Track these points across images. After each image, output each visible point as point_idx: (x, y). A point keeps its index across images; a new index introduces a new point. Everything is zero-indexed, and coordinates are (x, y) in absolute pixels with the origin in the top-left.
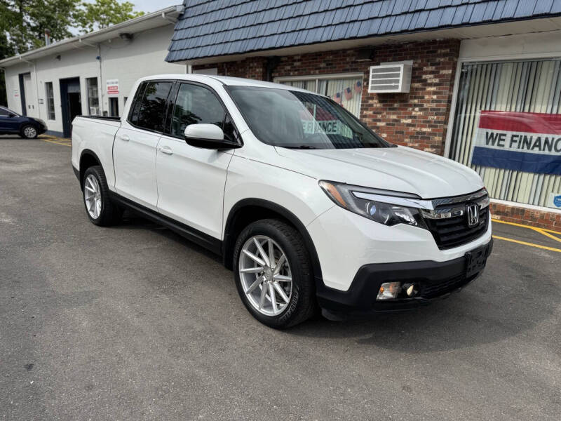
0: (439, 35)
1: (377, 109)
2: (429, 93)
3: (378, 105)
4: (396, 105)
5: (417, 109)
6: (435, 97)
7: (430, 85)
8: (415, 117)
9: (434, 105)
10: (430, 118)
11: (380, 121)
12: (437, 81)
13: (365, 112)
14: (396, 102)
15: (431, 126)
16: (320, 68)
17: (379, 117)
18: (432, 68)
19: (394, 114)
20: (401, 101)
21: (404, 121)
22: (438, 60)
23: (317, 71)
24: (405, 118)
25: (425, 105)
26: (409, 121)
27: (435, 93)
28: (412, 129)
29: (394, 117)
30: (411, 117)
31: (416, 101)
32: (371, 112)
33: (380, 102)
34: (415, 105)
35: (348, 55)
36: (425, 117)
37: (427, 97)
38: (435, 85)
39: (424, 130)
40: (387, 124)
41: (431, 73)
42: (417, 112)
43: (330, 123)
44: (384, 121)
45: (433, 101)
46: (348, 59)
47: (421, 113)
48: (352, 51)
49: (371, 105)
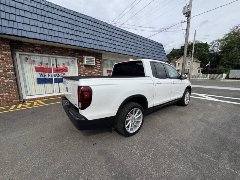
0: (99, 52)
1: (84, 69)
2: (98, 65)
3: (84, 68)
4: (90, 68)
5: (96, 69)
6: (100, 66)
7: (98, 63)
8: (96, 71)
9: (100, 68)
10: (100, 71)
11: (86, 72)
12: (100, 63)
13: (80, 70)
14: (89, 67)
15: (100, 73)
16: (56, 53)
17: (85, 71)
18: (98, 59)
19: (90, 70)
20: (91, 67)
21: (93, 72)
22: (99, 58)
23: (54, 54)
24: (93, 71)
25: (98, 68)
26: (95, 72)
27: (99, 65)
28: (95, 74)
29: (90, 71)
30: (95, 71)
31: (95, 67)
32: (83, 70)
33: (85, 67)
34: (95, 68)
35: (70, 51)
36: (98, 71)
37: (98, 66)
38: (99, 64)
39: (99, 74)
40: (89, 73)
41: (98, 61)
42: (96, 70)
43: (62, 74)
44: (87, 72)
45: (99, 67)
46: (70, 52)
47: (97, 70)
48: (71, 50)
49: (82, 68)
